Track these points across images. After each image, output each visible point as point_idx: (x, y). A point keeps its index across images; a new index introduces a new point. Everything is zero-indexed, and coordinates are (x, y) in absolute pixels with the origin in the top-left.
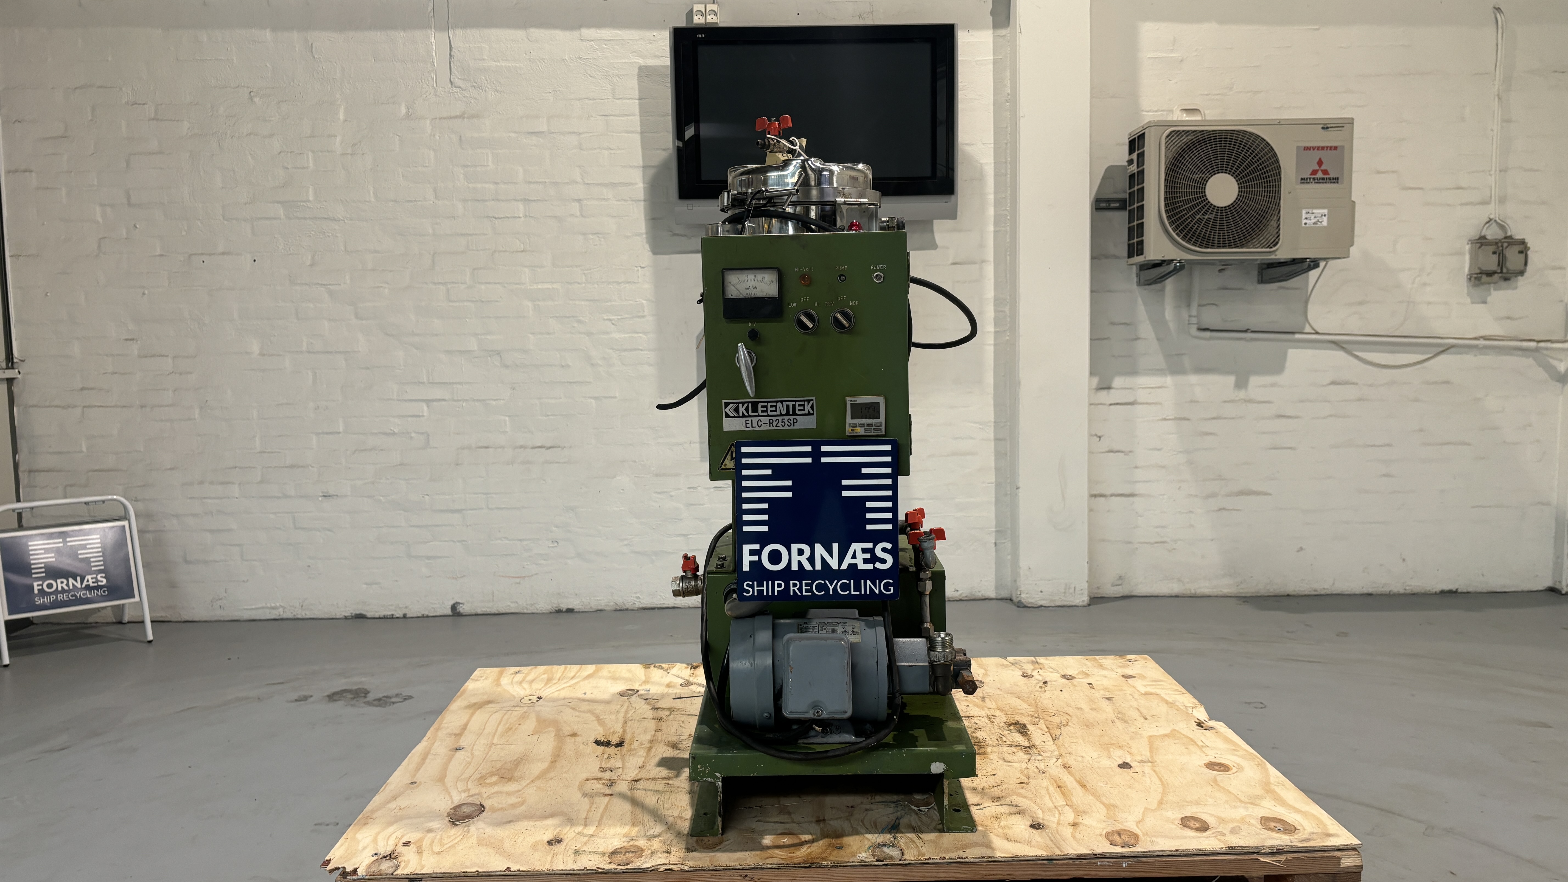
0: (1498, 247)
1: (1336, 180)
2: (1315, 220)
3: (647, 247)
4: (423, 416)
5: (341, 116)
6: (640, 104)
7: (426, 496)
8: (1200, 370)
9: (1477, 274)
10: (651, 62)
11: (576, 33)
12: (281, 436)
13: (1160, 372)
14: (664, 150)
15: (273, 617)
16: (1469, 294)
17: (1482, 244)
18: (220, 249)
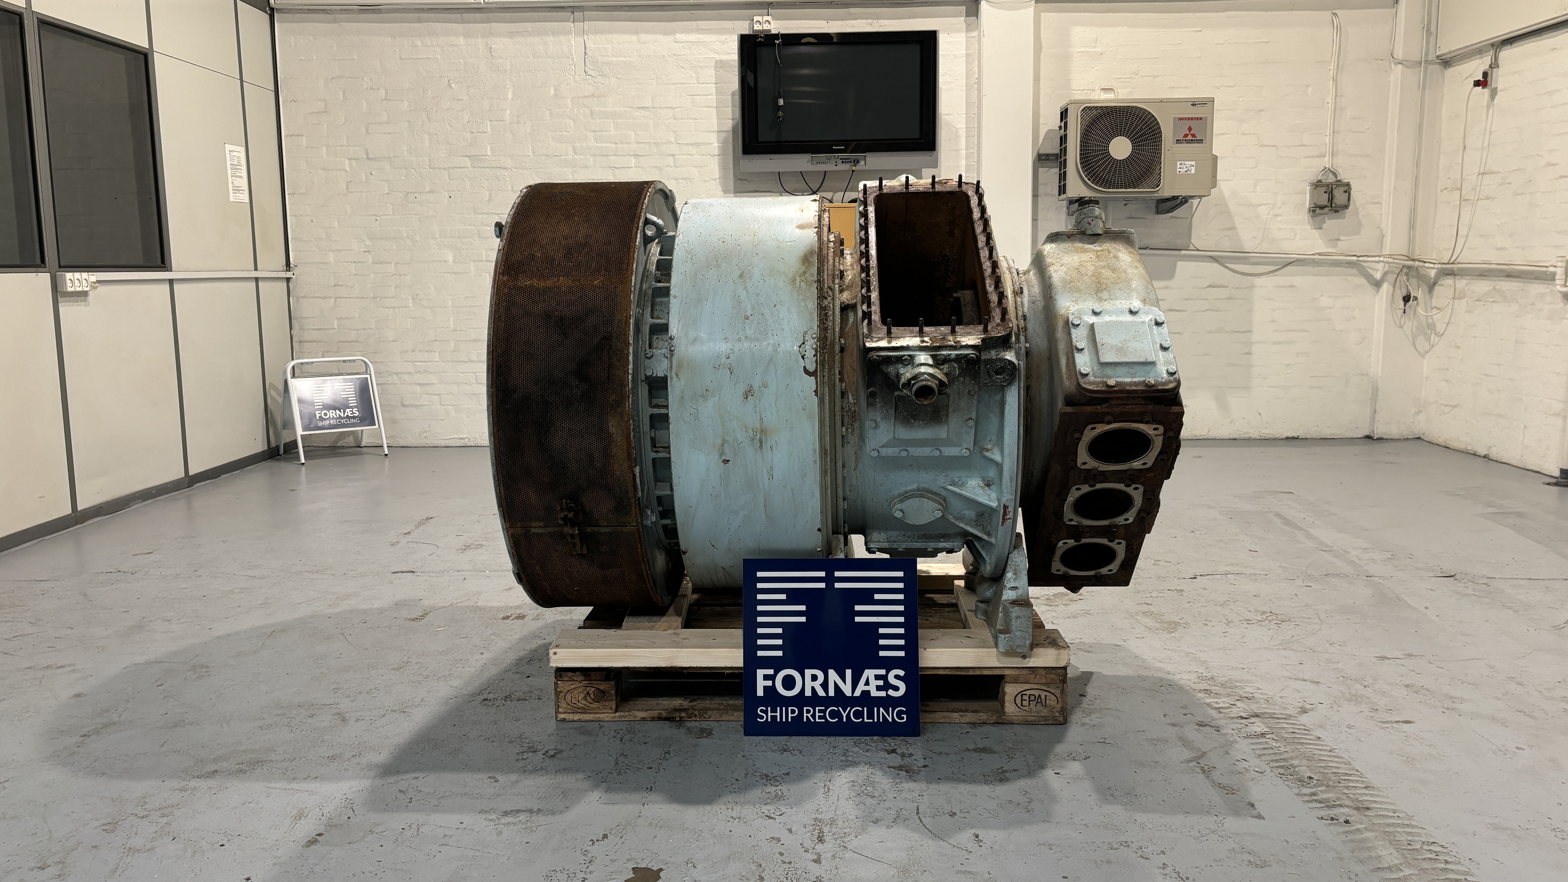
0: (1329, 189)
1: (1201, 141)
2: (1187, 169)
3: (720, 188)
5: (510, 96)
6: (716, 87)
9: (1314, 208)
10: (724, 57)
11: (672, 37)
12: (468, 319)
14: (734, 119)
15: (461, 444)
16: (1310, 223)
17: (1317, 186)
18: (427, 189)
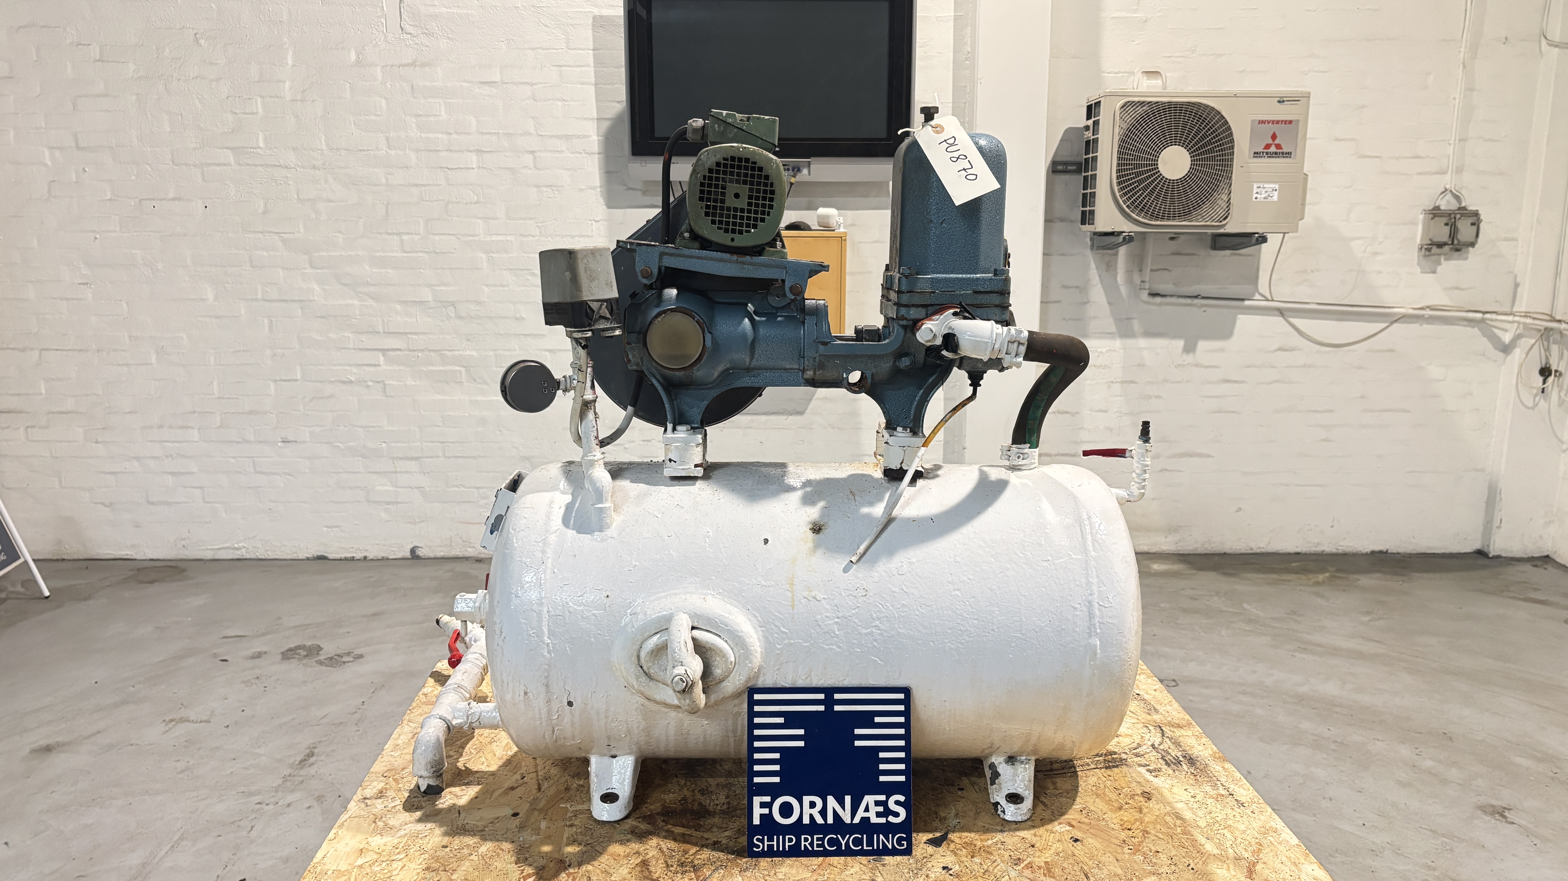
0: (1451, 219)
1: (1288, 155)
2: (1266, 195)
3: (602, 201)
4: (379, 365)
5: (290, 62)
6: (594, 55)
7: (384, 445)
8: (1149, 334)
9: (1428, 245)
10: (606, 12)
12: (239, 382)
13: (1109, 335)
14: (619, 102)
15: (235, 557)
16: (1419, 264)
17: (1435, 216)
18: (171, 195)
